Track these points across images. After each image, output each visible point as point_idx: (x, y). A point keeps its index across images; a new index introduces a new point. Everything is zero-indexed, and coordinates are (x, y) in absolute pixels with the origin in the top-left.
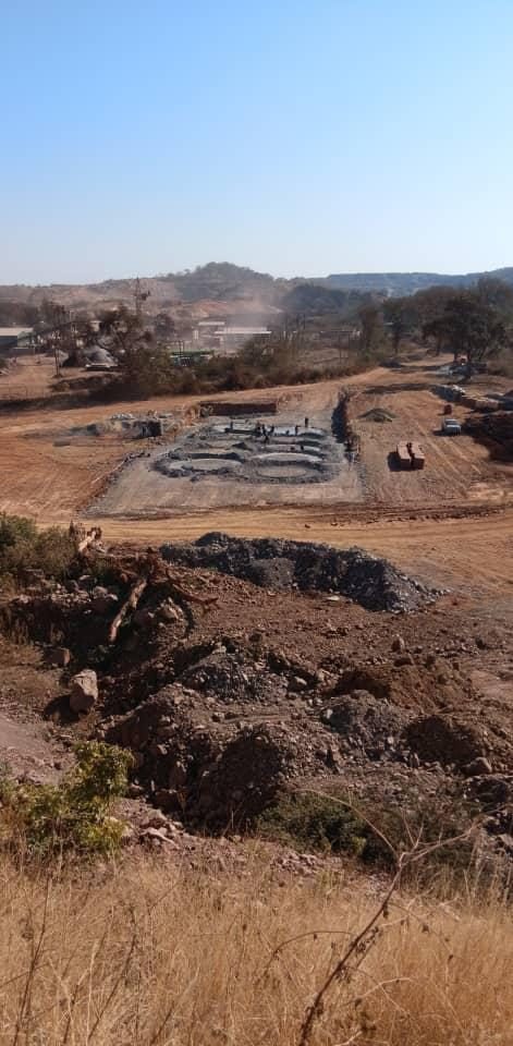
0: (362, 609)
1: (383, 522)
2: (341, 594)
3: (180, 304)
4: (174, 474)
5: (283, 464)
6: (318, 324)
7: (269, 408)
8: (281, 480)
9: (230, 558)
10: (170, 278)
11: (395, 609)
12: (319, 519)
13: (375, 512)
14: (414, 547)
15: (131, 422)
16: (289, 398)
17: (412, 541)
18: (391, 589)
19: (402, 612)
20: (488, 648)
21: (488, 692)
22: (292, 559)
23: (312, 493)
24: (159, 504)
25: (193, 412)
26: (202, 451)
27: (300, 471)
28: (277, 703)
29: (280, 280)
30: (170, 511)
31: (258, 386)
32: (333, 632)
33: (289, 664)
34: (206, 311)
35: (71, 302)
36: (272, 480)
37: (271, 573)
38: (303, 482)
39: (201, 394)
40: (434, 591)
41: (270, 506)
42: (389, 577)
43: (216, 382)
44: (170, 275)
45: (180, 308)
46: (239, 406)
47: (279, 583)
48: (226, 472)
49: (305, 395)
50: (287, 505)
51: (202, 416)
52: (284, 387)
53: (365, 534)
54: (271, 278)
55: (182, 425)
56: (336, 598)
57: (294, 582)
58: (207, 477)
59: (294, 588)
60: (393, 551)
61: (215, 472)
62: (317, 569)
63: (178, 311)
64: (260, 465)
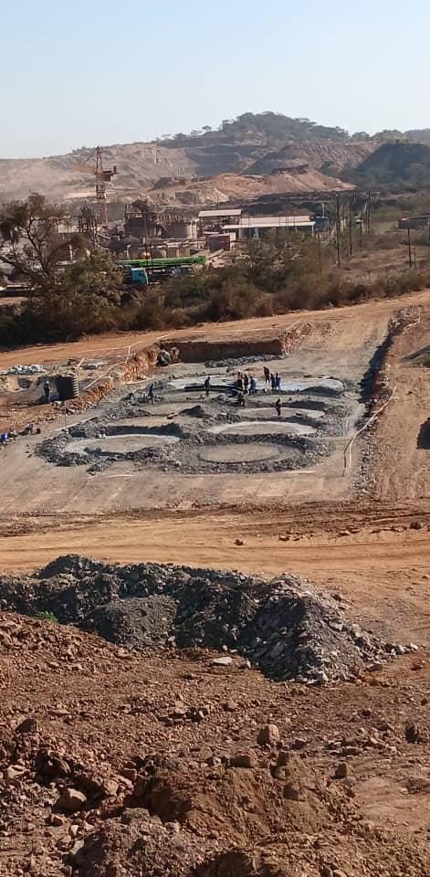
0: (260, 678)
1: (365, 534)
2: (240, 653)
3: (183, 182)
4: (65, 461)
5: (247, 440)
6: (403, 207)
7: (271, 348)
8: (231, 467)
9: (80, 597)
10: (180, 142)
11: (308, 677)
12: (266, 530)
13: (360, 518)
14: (393, 575)
15: (34, 378)
16: (306, 331)
17: (395, 565)
18: (310, 644)
19: (320, 683)
20: (420, 740)
21: (373, 812)
22: (175, 596)
23: (273, 488)
24: (23, 510)
25: (143, 358)
26: (129, 423)
27: (268, 452)
28: (26, 830)
29: (359, 136)
30: (36, 521)
31: (262, 312)
32: (180, 716)
33: (66, 767)
34: (224, 192)
35: (19, 185)
36: (216, 467)
37: (133, 620)
38: (265, 470)
39: (166, 329)
40: (388, 648)
41: (199, 510)
42: (310, 624)
43: (194, 309)
44: (180, 136)
45: (182, 190)
46: (222, 346)
47: (145, 637)
48: (149, 454)
49: (334, 325)
50: (224, 508)
51: (160, 363)
52: (307, 313)
53: (322, 554)
54: (344, 134)
55: (116, 379)
56: (226, 660)
57: (171, 634)
58: (116, 465)
59: (169, 644)
60: (358, 580)
61: (131, 457)
62: (209, 614)
63: (177, 195)
64: (208, 443)
